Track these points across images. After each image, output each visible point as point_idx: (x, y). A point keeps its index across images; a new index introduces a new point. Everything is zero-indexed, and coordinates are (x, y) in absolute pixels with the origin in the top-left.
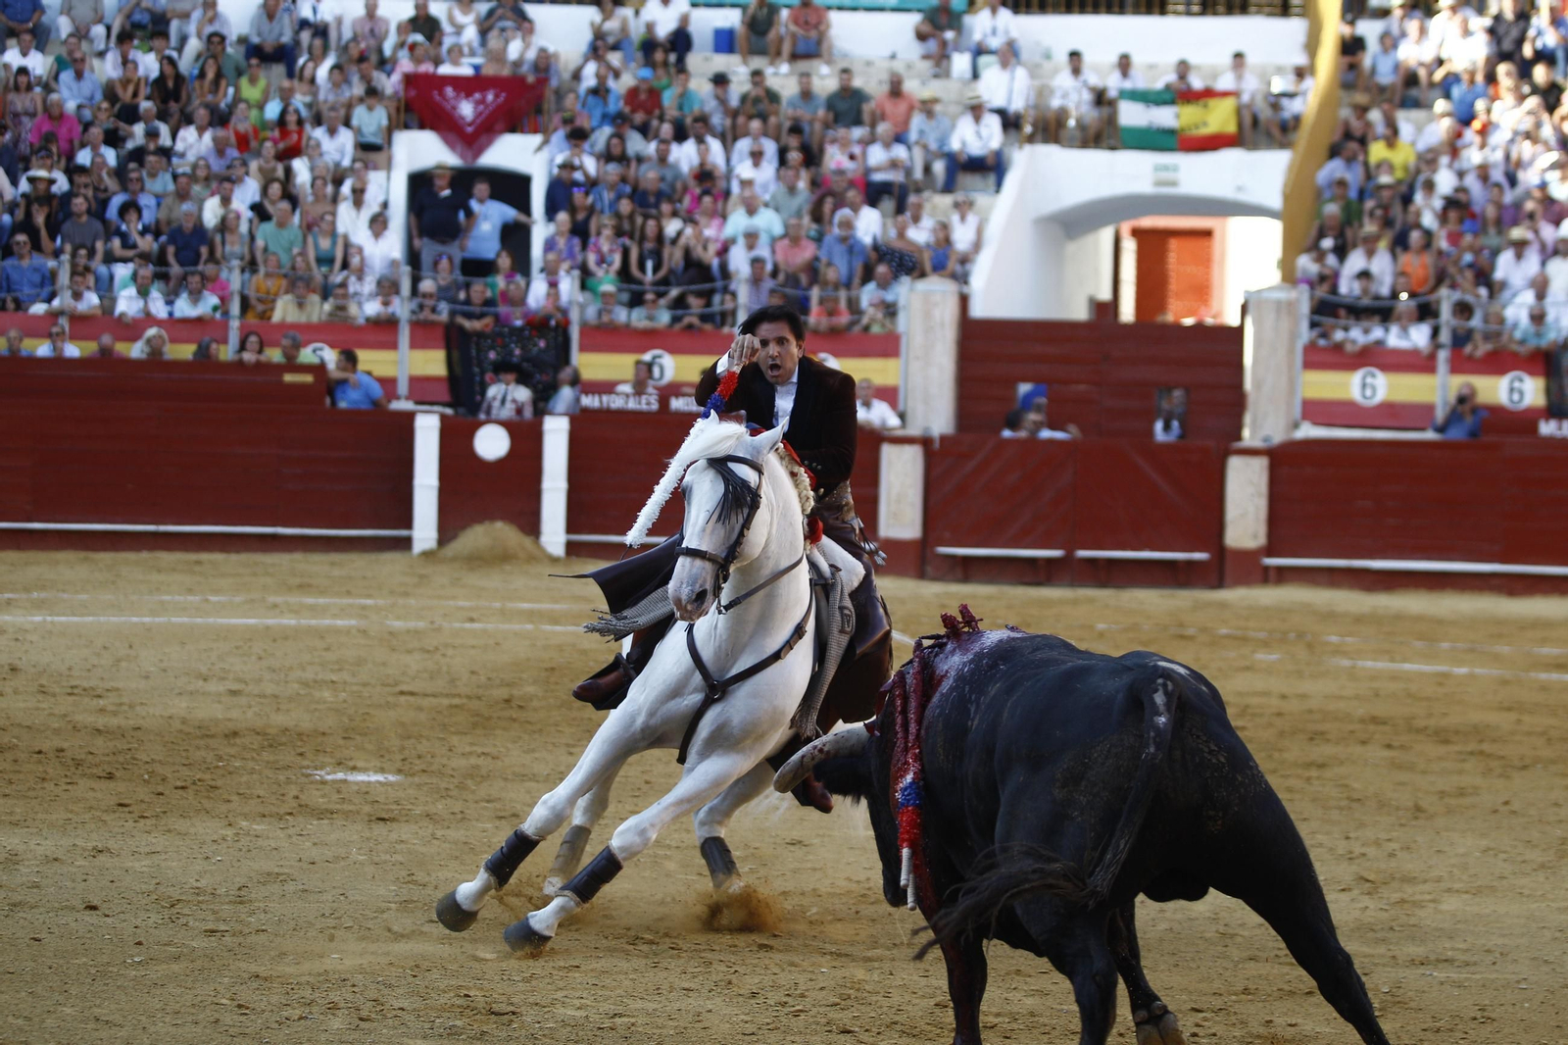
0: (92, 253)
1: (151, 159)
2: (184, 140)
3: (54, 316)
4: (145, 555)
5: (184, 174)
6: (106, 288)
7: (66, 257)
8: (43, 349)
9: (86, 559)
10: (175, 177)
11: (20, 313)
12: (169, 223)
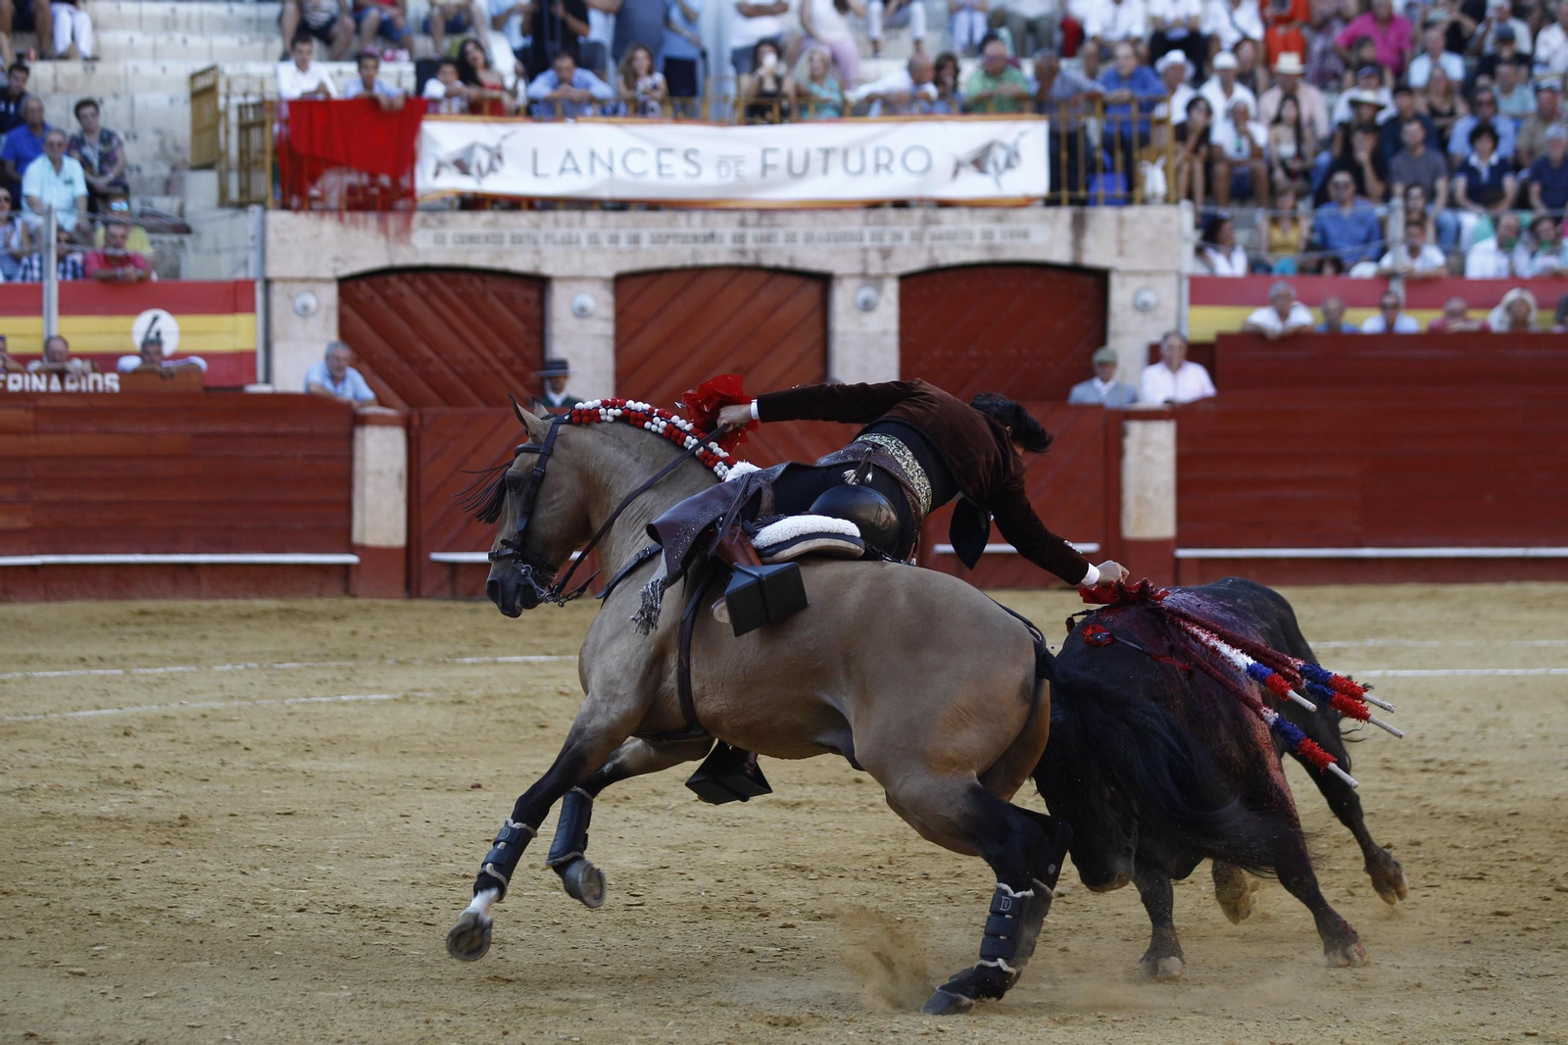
0: (1431, 195)
1: (1504, 70)
2: (1546, 44)
3: (1386, 277)
4: (1510, 587)
5: (1551, 90)
6: (1451, 241)
7: (1397, 202)
8: (1371, 322)
9: (1433, 596)
10: (1537, 90)
11: (1342, 277)
12: (1531, 152)
